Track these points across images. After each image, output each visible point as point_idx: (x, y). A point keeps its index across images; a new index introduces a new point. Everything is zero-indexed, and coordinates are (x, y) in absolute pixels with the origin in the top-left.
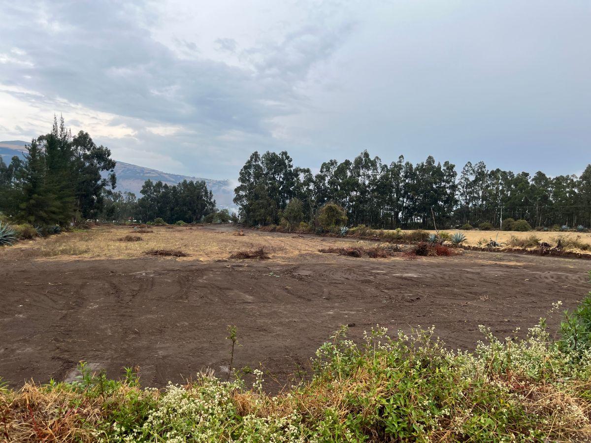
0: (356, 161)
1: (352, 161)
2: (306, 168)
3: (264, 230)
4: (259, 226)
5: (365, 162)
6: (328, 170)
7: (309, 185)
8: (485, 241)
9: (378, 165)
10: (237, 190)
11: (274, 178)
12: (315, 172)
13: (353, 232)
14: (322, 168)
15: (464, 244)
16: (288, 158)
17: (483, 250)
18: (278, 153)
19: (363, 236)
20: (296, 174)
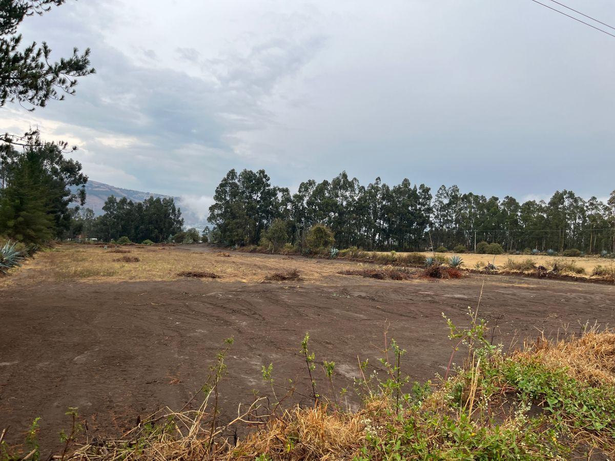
0: (334, 181)
1: (330, 181)
2: (285, 187)
3: (242, 251)
4: (236, 246)
5: (343, 183)
6: (306, 190)
7: (286, 205)
8: (482, 264)
9: (356, 187)
10: (212, 209)
11: (251, 197)
12: (294, 191)
13: (344, 254)
14: (301, 187)
15: (462, 267)
16: (265, 176)
17: (482, 273)
18: (255, 171)
19: (355, 258)
20: (273, 193)
